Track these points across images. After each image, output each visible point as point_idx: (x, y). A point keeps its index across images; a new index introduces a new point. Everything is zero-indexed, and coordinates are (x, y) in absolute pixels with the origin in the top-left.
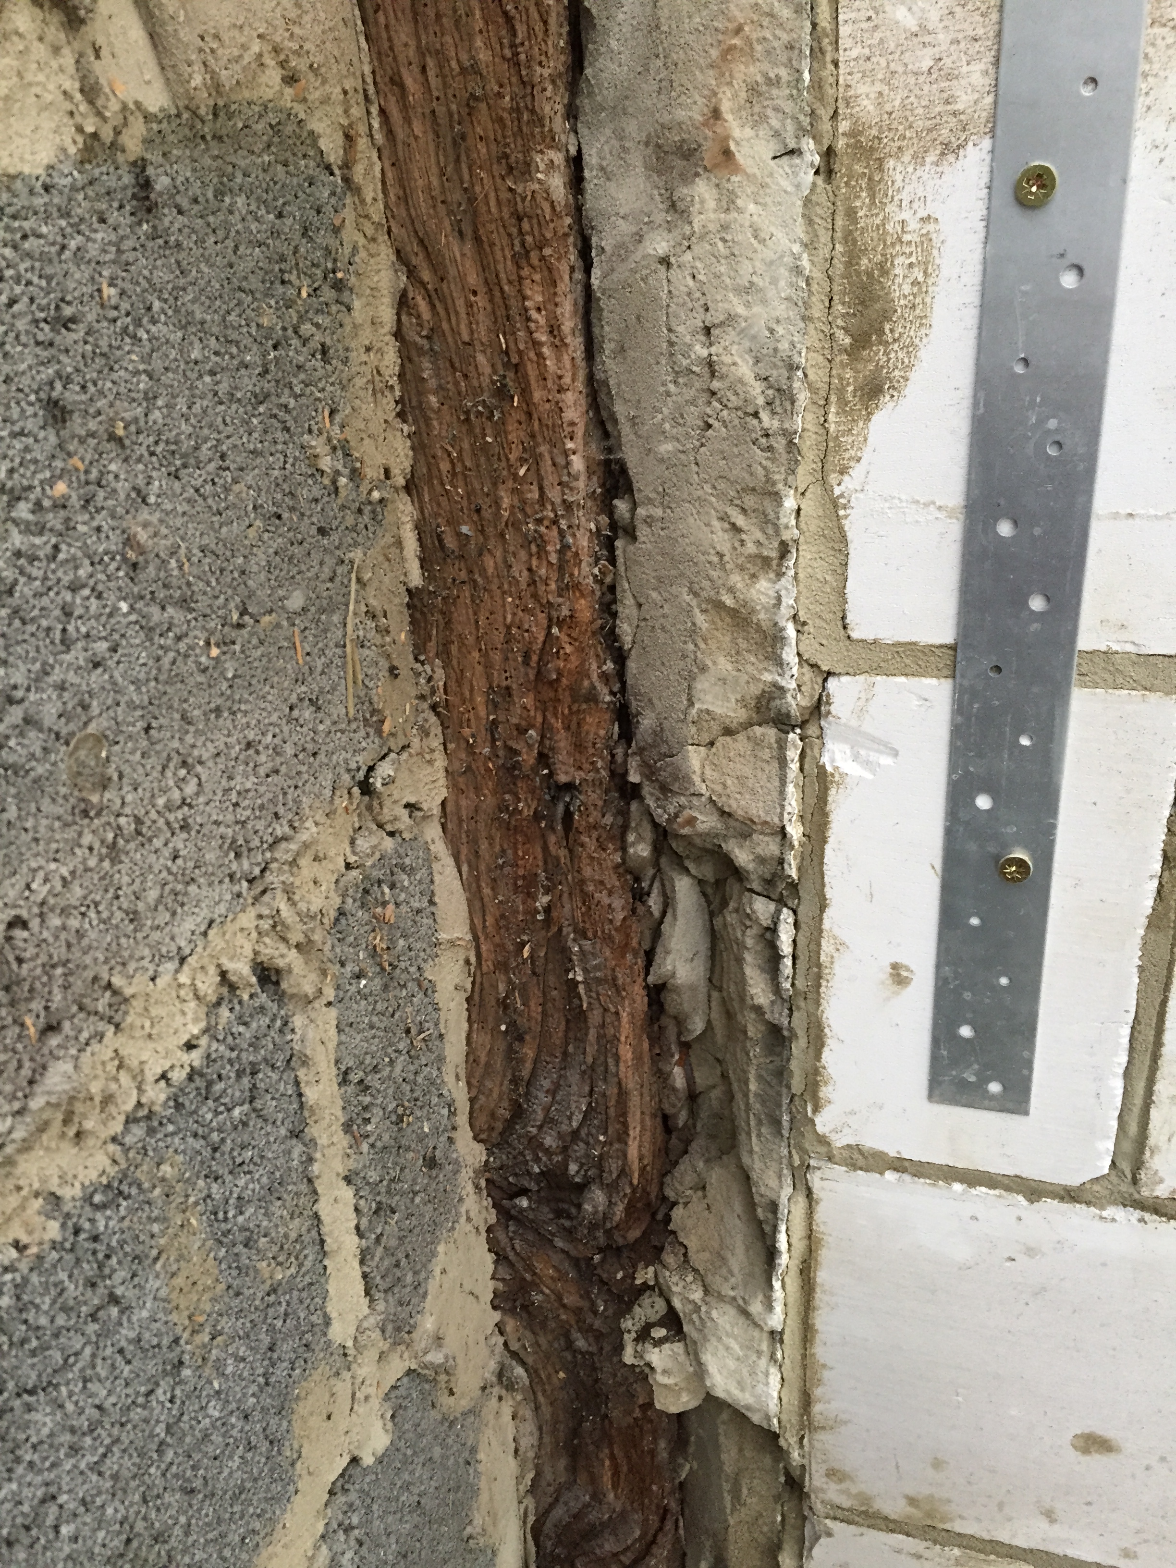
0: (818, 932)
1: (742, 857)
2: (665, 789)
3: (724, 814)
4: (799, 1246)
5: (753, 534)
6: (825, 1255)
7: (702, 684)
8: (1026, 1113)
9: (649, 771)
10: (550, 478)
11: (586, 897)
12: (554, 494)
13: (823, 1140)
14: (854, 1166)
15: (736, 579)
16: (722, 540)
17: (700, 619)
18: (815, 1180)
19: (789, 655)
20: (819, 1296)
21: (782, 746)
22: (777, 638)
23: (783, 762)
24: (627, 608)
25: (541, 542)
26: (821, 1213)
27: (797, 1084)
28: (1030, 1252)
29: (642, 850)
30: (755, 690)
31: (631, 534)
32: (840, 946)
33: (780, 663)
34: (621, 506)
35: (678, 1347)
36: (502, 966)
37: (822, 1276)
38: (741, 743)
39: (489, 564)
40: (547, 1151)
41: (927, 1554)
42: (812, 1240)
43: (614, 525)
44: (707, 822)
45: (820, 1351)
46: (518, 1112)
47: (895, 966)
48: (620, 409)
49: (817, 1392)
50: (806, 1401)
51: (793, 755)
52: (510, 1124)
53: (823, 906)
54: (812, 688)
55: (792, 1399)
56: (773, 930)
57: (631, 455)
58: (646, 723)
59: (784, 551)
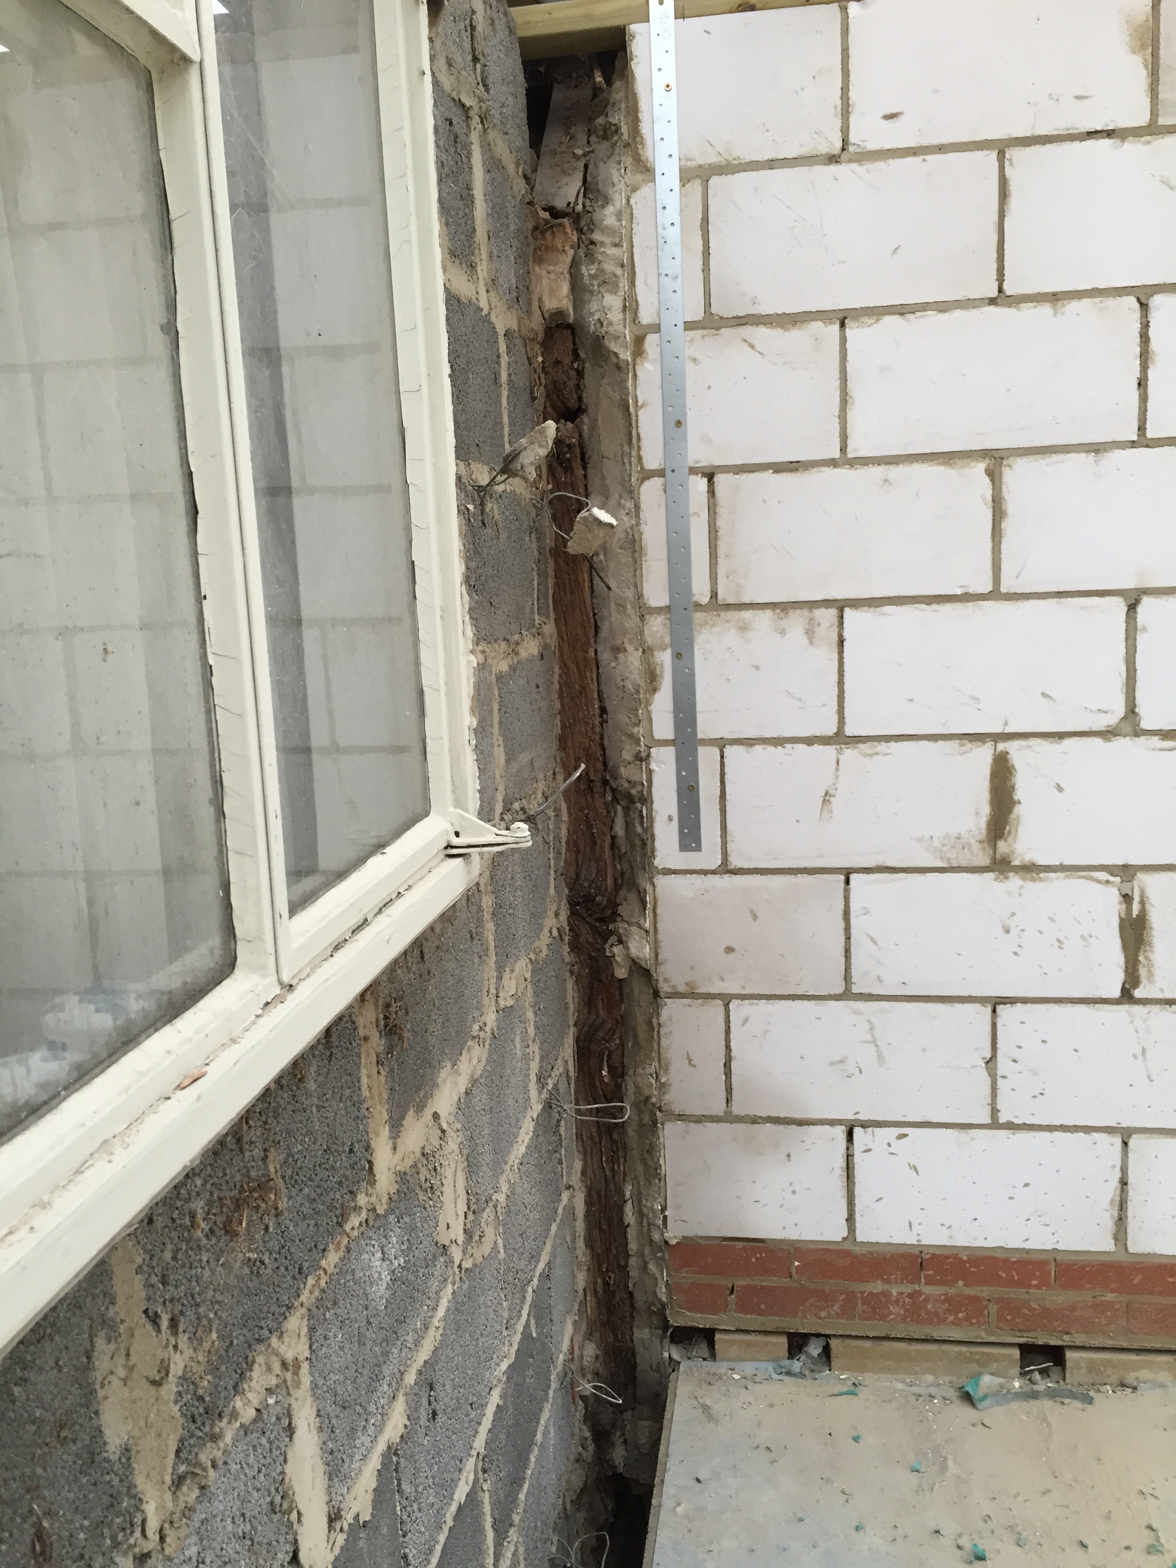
0: (652, 809)
1: (634, 792)
2: (616, 779)
3: (629, 782)
4: (652, 902)
5: (633, 718)
6: (659, 904)
7: (624, 752)
8: (701, 851)
9: (612, 776)
10: (591, 709)
11: (596, 810)
12: (591, 713)
13: (656, 868)
14: (665, 874)
15: (630, 728)
16: (627, 720)
17: (623, 738)
18: (655, 880)
19: (642, 744)
20: (658, 918)
21: (641, 765)
22: (639, 740)
23: (642, 768)
24: (606, 738)
25: (588, 723)
26: (657, 890)
27: (649, 853)
28: (707, 891)
29: (609, 798)
30: (635, 752)
31: (607, 722)
32: (657, 812)
33: (640, 745)
34: (605, 716)
35: (621, 946)
36: (575, 832)
37: (659, 911)
38: (632, 765)
39: (576, 729)
40: (585, 888)
41: (693, 1004)
42: (655, 899)
43: (603, 720)
44: (626, 785)
45: (659, 936)
46: (578, 875)
47: (670, 816)
48: (605, 696)
49: (659, 951)
50: (657, 955)
51: (644, 767)
52: (575, 881)
53: (652, 802)
54: (647, 751)
55: (653, 955)
56: (641, 811)
57: (607, 704)
58: (611, 764)
59: (640, 722)
